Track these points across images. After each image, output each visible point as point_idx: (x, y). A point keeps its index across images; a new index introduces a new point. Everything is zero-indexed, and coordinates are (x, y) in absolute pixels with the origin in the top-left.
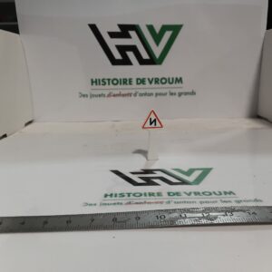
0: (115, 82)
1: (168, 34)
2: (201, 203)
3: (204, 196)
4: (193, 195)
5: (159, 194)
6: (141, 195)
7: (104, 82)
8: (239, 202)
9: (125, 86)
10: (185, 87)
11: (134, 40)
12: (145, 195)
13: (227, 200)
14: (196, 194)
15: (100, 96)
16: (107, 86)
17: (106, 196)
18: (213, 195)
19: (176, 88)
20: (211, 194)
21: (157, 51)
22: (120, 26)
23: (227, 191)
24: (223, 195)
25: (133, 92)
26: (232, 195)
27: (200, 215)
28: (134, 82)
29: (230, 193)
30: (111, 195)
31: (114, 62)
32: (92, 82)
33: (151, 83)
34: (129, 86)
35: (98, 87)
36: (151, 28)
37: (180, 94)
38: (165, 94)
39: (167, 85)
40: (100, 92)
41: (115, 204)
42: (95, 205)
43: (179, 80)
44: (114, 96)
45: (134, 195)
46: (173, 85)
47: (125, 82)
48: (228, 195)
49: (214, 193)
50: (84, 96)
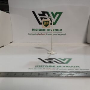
0: (40, 30)
1: (58, 15)
2: (68, 70)
3: (69, 67)
4: (65, 67)
5: (54, 66)
6: (48, 66)
8: (81, 70)
9: (43, 31)
10: (63, 32)
12: (49, 66)
13: (77, 69)
14: (67, 67)
16: (37, 31)
17: (36, 66)
18: (72, 67)
19: (60, 32)
20: (71, 67)
23: (77, 66)
24: (76, 67)
25: (46, 33)
26: (79, 68)
27: (68, 73)
28: (46, 30)
29: (78, 67)
30: (38, 66)
32: (32, 30)
33: (51, 30)
35: (34, 31)
36: (52, 13)
37: (61, 35)
38: (56, 34)
39: (57, 31)
40: (35, 33)
41: (39, 69)
42: (32, 69)
43: (61, 30)
44: (39, 34)
45: (46, 66)
46: (59, 32)
48: (77, 68)
49: (73, 67)
50: (30, 34)
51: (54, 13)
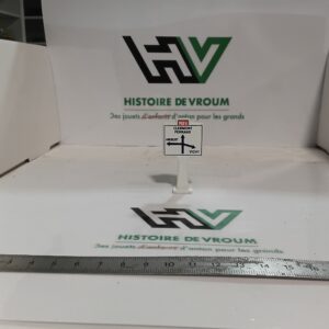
0: (151, 102)
1: (214, 48)
2: (217, 250)
3: (223, 243)
4: (211, 241)
5: (175, 238)
6: (157, 238)
7: (139, 101)
8: (257, 252)
9: (162, 107)
10: (232, 110)
11: (174, 54)
12: (161, 238)
13: (246, 248)
14: (214, 240)
15: (134, 117)
16: (142, 106)
17: (120, 237)
18: (233, 243)
19: (221, 110)
20: (230, 241)
21: (201, 67)
22: (159, 39)
23: (250, 238)
24: (243, 244)
25: (172, 113)
26: (253, 244)
27: (210, 264)
28: (173, 102)
29: (252, 241)
30: (126, 238)
31: (151, 79)
32: (126, 101)
33: (192, 104)
34: (166, 107)
35: (132, 107)
36: (194, 41)
37: (226, 118)
38: (208, 117)
39: (211, 106)
40: (134, 113)
41: (127, 247)
42: (107, 247)
43: (225, 102)
44: (150, 117)
45: (150, 238)
46: (219, 107)
47: (162, 102)
48: (248, 244)
49: (235, 240)
50: (116, 117)
51: (202, 43)
